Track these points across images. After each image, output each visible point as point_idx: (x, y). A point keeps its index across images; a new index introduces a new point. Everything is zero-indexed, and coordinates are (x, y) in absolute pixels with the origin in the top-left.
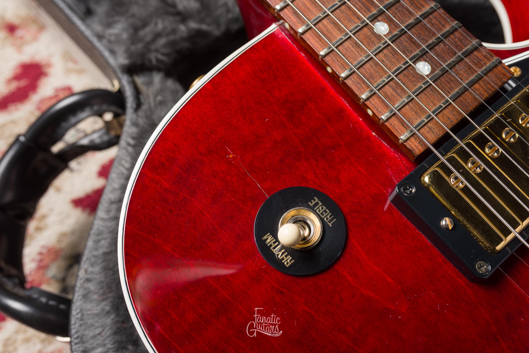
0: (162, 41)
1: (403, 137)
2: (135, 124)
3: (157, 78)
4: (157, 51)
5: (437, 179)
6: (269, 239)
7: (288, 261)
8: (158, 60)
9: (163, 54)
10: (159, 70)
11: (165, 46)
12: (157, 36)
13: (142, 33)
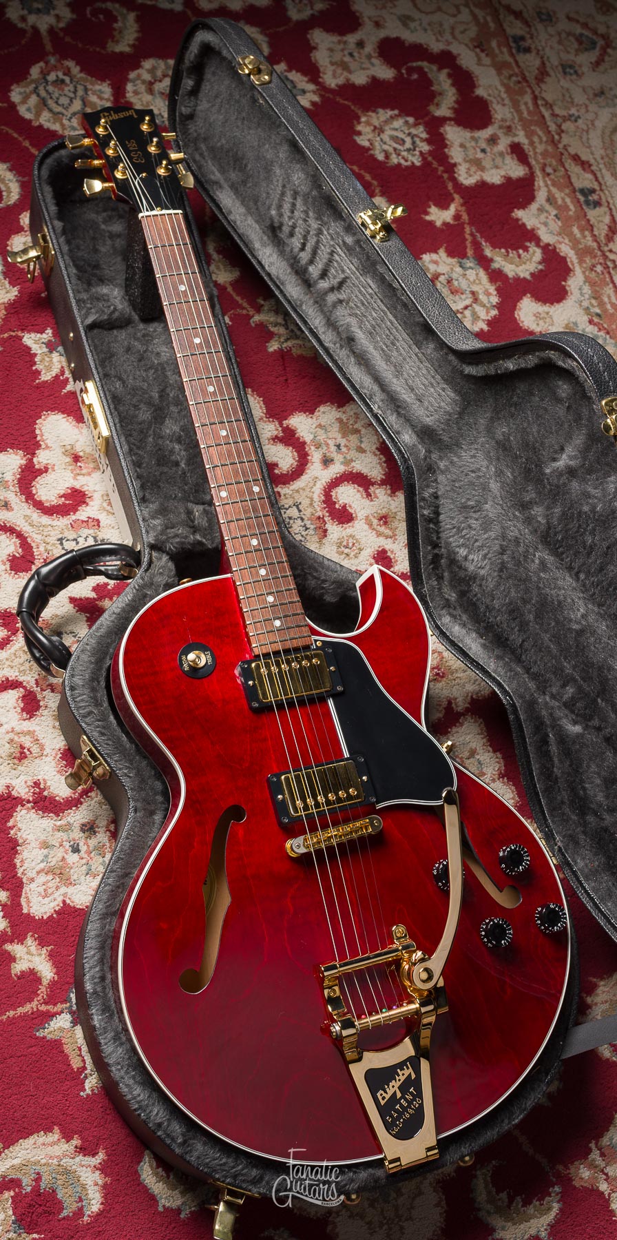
0: (178, 540)
1: (254, 645)
2: (142, 578)
3: (165, 558)
4: (172, 544)
5: (258, 667)
6: (184, 657)
7: (186, 668)
8: (170, 549)
9: (174, 547)
10: (168, 554)
11: (177, 543)
12: (177, 536)
13: (168, 531)
